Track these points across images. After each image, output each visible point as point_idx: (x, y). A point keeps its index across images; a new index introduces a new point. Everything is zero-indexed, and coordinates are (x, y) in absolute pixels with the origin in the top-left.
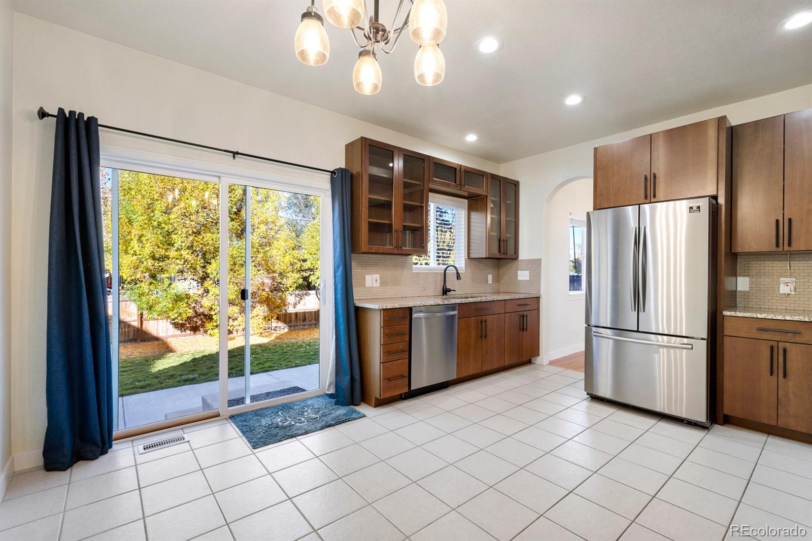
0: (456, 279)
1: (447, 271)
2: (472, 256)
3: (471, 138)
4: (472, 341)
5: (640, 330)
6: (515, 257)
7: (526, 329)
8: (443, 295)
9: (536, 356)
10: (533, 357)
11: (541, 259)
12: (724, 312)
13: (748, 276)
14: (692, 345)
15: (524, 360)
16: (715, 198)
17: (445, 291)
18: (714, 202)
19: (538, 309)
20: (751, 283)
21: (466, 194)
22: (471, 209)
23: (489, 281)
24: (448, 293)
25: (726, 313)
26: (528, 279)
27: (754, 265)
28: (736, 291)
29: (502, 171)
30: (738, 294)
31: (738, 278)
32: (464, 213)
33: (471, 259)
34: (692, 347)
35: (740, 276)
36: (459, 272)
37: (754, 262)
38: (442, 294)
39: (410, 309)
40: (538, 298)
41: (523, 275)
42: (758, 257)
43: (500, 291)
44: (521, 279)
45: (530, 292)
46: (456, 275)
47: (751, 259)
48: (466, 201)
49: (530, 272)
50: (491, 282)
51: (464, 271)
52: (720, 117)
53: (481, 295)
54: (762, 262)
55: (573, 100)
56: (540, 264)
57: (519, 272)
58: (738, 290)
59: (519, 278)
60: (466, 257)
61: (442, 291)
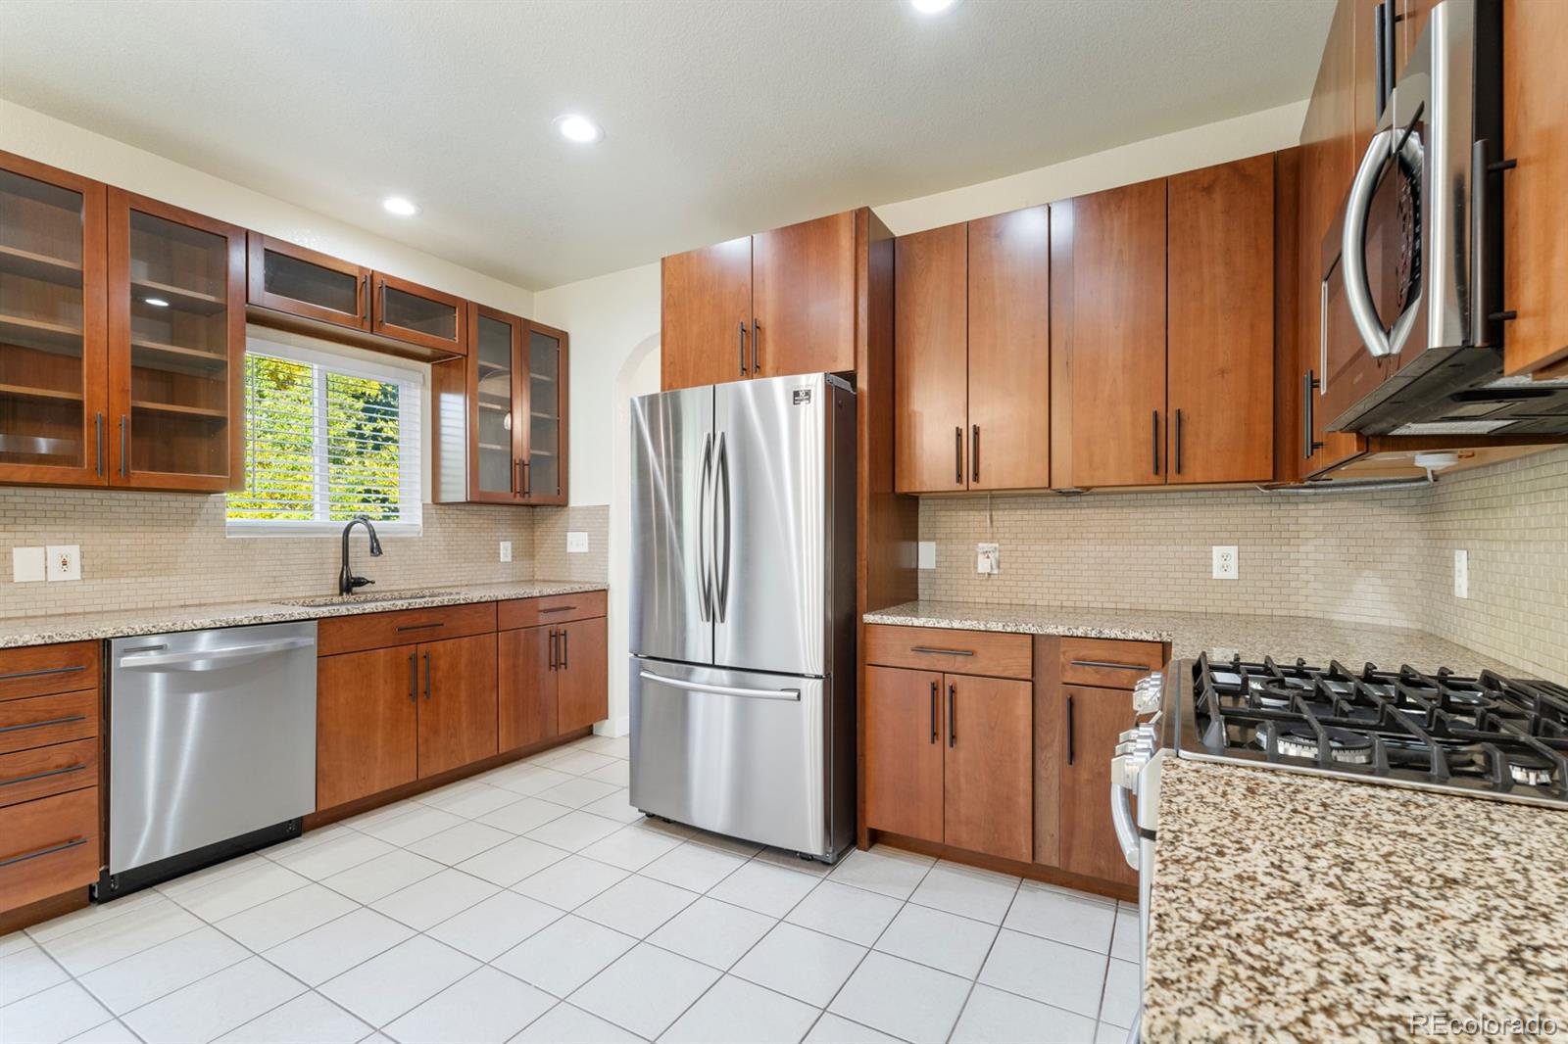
0: (369, 553)
1: (350, 535)
2: (445, 498)
3: (400, 207)
4: (381, 709)
5: (716, 663)
6: (561, 501)
7: (565, 664)
8: (341, 594)
9: (601, 720)
10: (596, 721)
11: (607, 506)
12: (865, 616)
13: (934, 539)
14: (799, 691)
15: (562, 731)
16: (851, 377)
17: (349, 584)
18: (846, 385)
19: (605, 616)
20: (939, 554)
21: (427, 352)
22: (439, 386)
23: (501, 555)
24: (355, 589)
25: (868, 618)
26: (586, 550)
27: (943, 519)
28: (916, 570)
29: (539, 310)
30: (920, 575)
31: (920, 543)
32: (419, 395)
33: (437, 504)
34: (799, 697)
35: (924, 540)
36: (378, 536)
37: (943, 513)
38: (338, 592)
39: (106, 643)
40: (605, 591)
41: (577, 542)
42: (949, 502)
43: (536, 577)
44: (572, 551)
45: (590, 581)
46: (369, 544)
47: (939, 508)
48: (427, 367)
49: (589, 535)
50: (509, 559)
51: (421, 535)
52: (860, 210)
53: (448, 590)
54: (954, 513)
55: (578, 129)
56: (606, 520)
57: (569, 534)
58: (920, 567)
59: (571, 549)
60: (429, 501)
61: (338, 586)
